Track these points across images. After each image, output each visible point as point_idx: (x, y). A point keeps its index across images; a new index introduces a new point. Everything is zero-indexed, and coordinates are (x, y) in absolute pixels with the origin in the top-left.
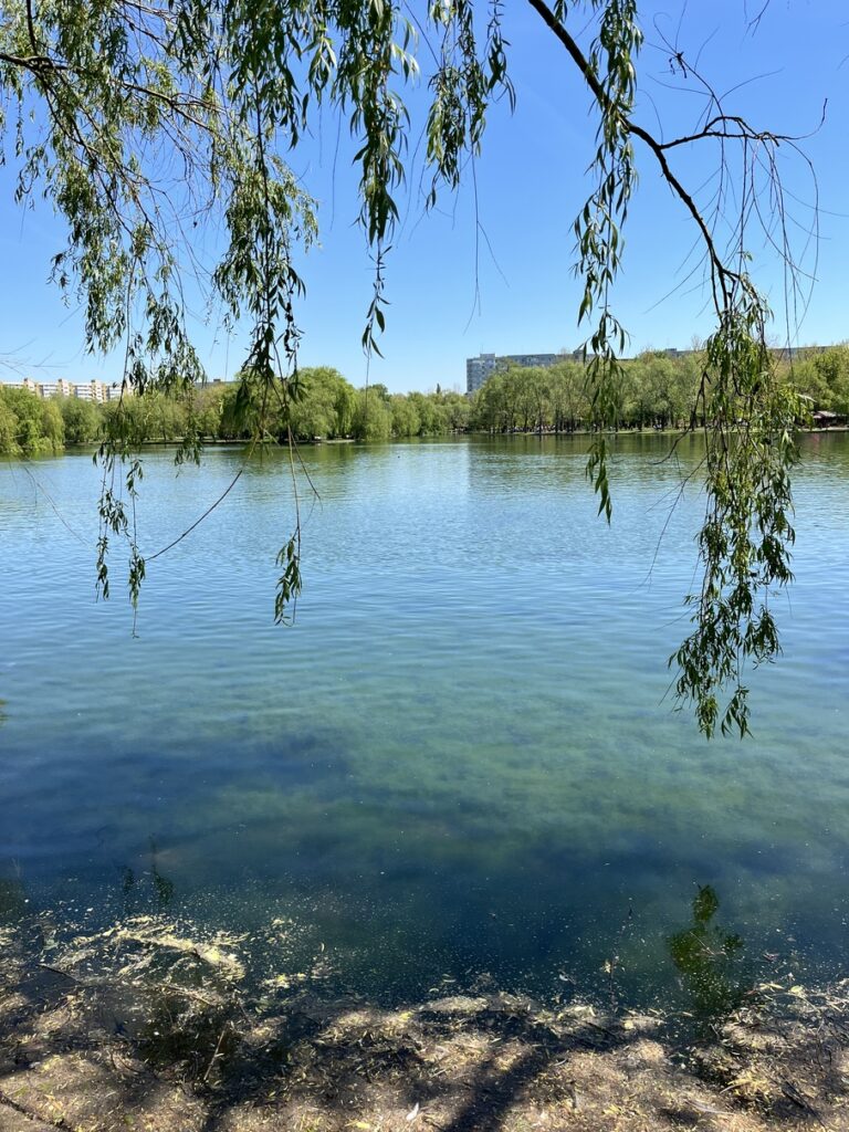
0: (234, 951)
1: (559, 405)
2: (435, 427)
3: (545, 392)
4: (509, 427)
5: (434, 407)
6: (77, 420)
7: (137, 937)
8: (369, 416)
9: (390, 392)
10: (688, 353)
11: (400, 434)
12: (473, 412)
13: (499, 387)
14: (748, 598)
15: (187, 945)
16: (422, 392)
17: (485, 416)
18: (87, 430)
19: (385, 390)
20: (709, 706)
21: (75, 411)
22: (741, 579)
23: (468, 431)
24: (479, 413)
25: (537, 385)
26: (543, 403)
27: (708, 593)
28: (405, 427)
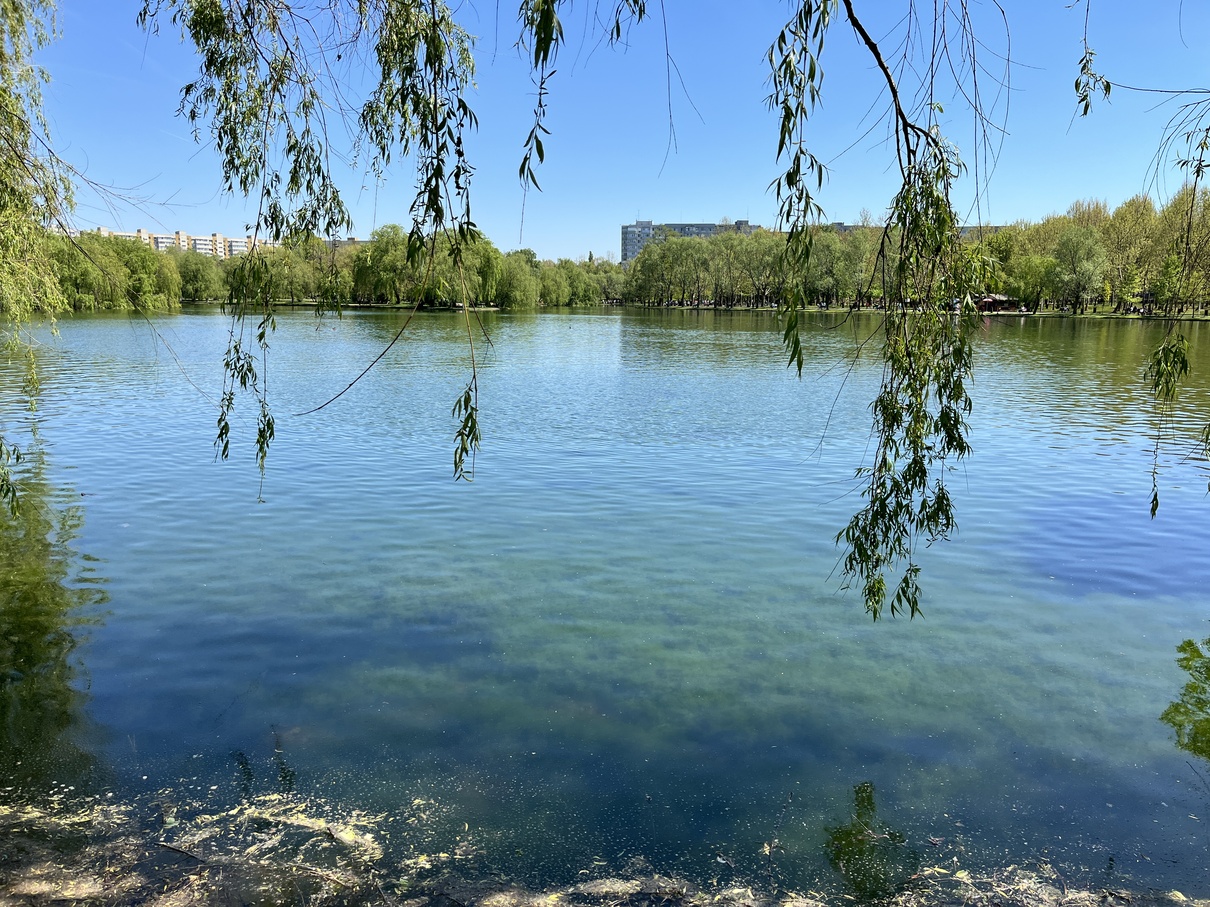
0: (371, 831)
1: (718, 279)
2: (586, 298)
3: (705, 263)
4: (665, 300)
5: (585, 276)
6: (195, 277)
7: (266, 816)
8: (515, 283)
9: (540, 257)
10: (856, 227)
11: (549, 304)
12: (627, 283)
13: (655, 257)
14: (924, 472)
15: (320, 824)
16: (573, 260)
17: (640, 288)
18: (207, 288)
19: (534, 255)
20: (877, 585)
21: (194, 267)
22: (915, 452)
23: (621, 303)
24: (634, 284)
25: (696, 256)
26: (701, 276)
27: (881, 467)
28: (554, 296)
